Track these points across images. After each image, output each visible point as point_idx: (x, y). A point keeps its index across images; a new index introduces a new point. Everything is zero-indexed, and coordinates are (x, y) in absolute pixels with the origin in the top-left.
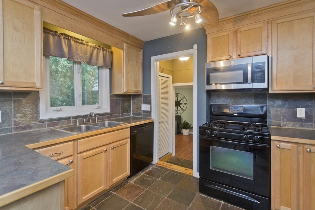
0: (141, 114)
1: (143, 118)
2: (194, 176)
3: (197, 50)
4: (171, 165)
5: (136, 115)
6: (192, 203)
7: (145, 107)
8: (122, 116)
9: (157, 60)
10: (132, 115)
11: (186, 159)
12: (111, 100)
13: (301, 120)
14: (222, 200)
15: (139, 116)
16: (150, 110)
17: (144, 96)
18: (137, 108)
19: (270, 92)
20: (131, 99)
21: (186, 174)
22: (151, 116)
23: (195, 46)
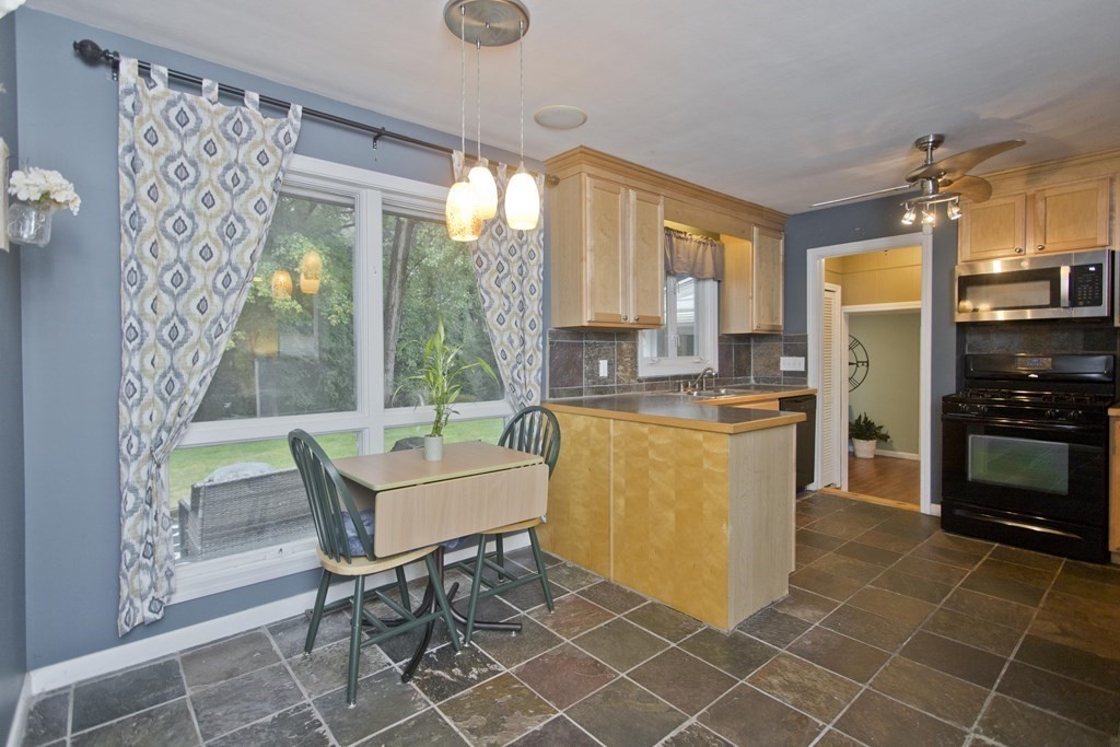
0: (779, 380)
2: (921, 512)
3: (931, 236)
5: (765, 382)
8: (736, 382)
9: (820, 257)
10: (753, 382)
12: (720, 346)
15: (773, 384)
16: (803, 369)
17: (787, 339)
18: (768, 366)
20: (750, 345)
21: (901, 509)
22: (805, 382)
23: (927, 228)
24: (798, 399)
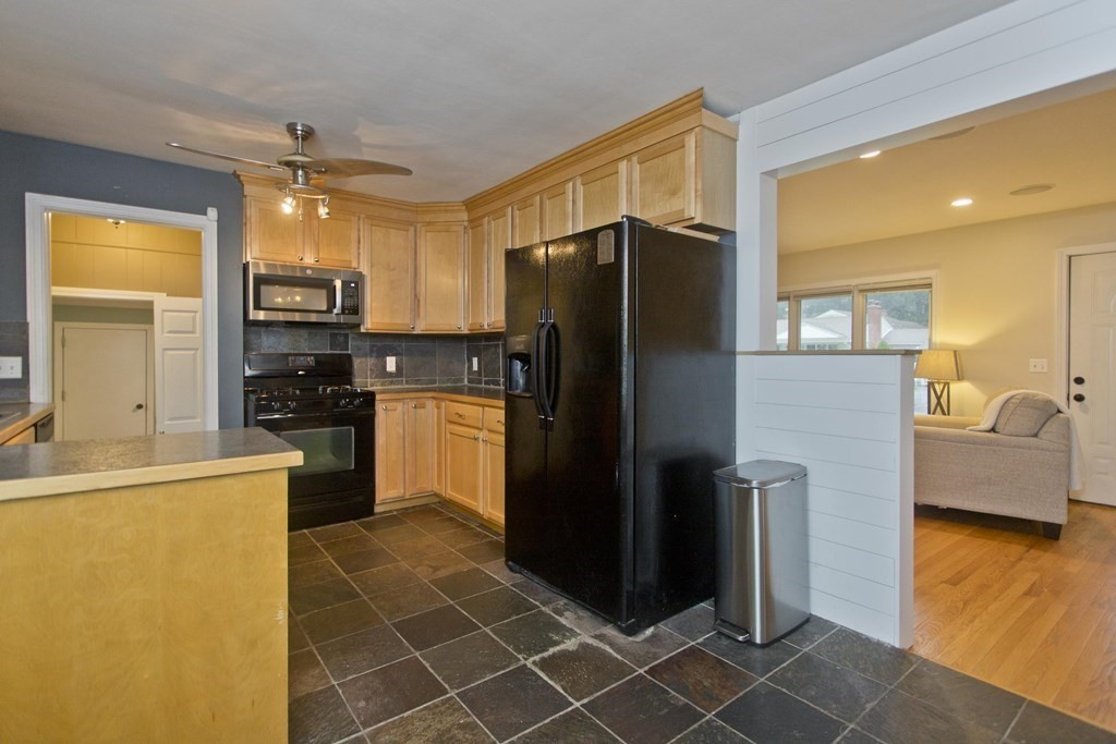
3: (216, 224)
13: (391, 374)
19: (363, 330)
22: (27, 394)
23: (212, 213)
24: (45, 421)
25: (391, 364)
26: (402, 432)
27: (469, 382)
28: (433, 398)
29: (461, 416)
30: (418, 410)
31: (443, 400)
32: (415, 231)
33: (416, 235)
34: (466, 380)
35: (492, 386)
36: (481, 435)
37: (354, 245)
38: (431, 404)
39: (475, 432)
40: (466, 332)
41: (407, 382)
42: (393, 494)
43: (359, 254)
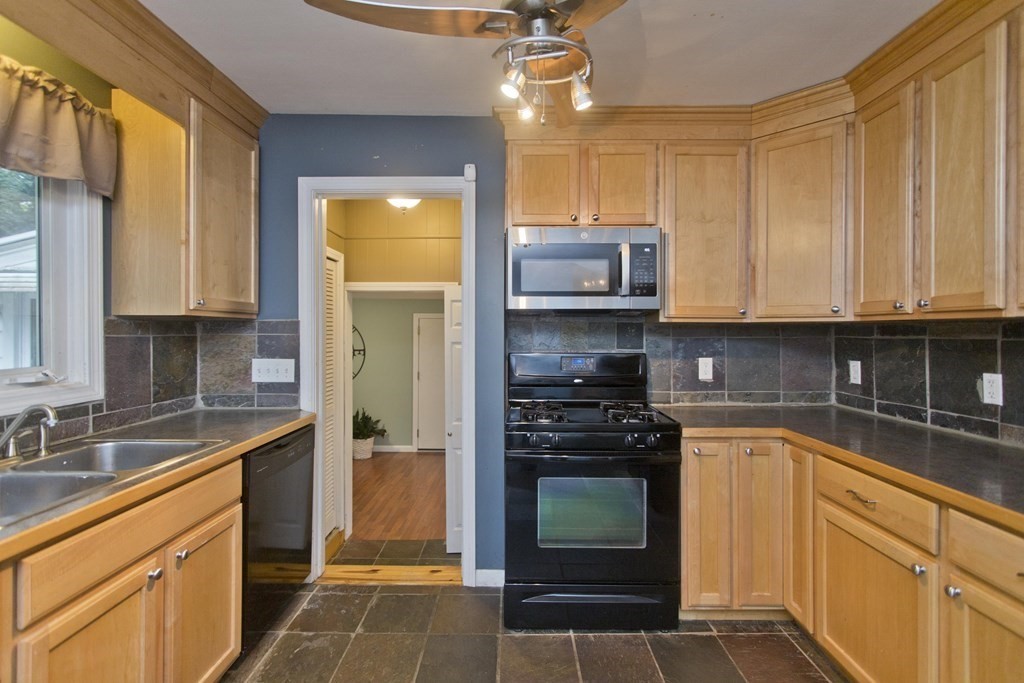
0: (249, 399)
1: (261, 414)
2: (466, 583)
3: (474, 184)
4: (375, 571)
5: (224, 404)
6: (499, 671)
7: (266, 370)
8: (159, 411)
9: (320, 194)
10: (200, 405)
11: (394, 538)
12: (108, 341)
13: (705, 385)
14: (567, 629)
15: (239, 408)
16: (292, 379)
17: (264, 327)
18: (230, 375)
19: (662, 319)
20: (194, 339)
21: (439, 586)
22: (296, 401)
23: (470, 171)
24: (282, 442)
25: (706, 368)
26: (725, 492)
27: (840, 399)
28: (785, 440)
29: (864, 502)
30: (756, 459)
31: (809, 450)
32: (748, 154)
33: (749, 160)
34: (833, 397)
35: (899, 419)
36: (932, 569)
37: (650, 188)
38: (782, 453)
39: (911, 555)
40: (850, 318)
41: (731, 397)
42: (711, 598)
43: (657, 202)
